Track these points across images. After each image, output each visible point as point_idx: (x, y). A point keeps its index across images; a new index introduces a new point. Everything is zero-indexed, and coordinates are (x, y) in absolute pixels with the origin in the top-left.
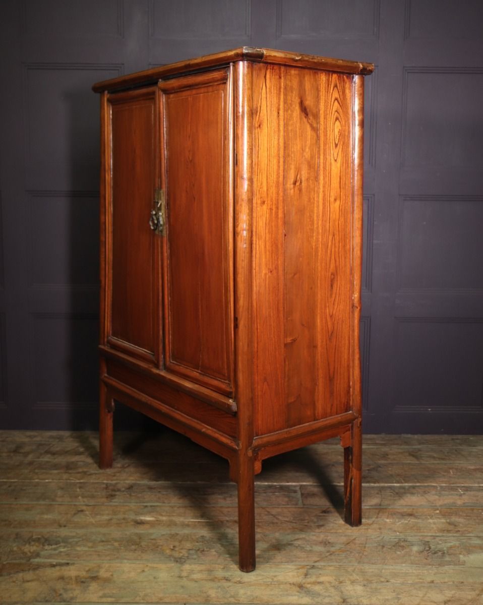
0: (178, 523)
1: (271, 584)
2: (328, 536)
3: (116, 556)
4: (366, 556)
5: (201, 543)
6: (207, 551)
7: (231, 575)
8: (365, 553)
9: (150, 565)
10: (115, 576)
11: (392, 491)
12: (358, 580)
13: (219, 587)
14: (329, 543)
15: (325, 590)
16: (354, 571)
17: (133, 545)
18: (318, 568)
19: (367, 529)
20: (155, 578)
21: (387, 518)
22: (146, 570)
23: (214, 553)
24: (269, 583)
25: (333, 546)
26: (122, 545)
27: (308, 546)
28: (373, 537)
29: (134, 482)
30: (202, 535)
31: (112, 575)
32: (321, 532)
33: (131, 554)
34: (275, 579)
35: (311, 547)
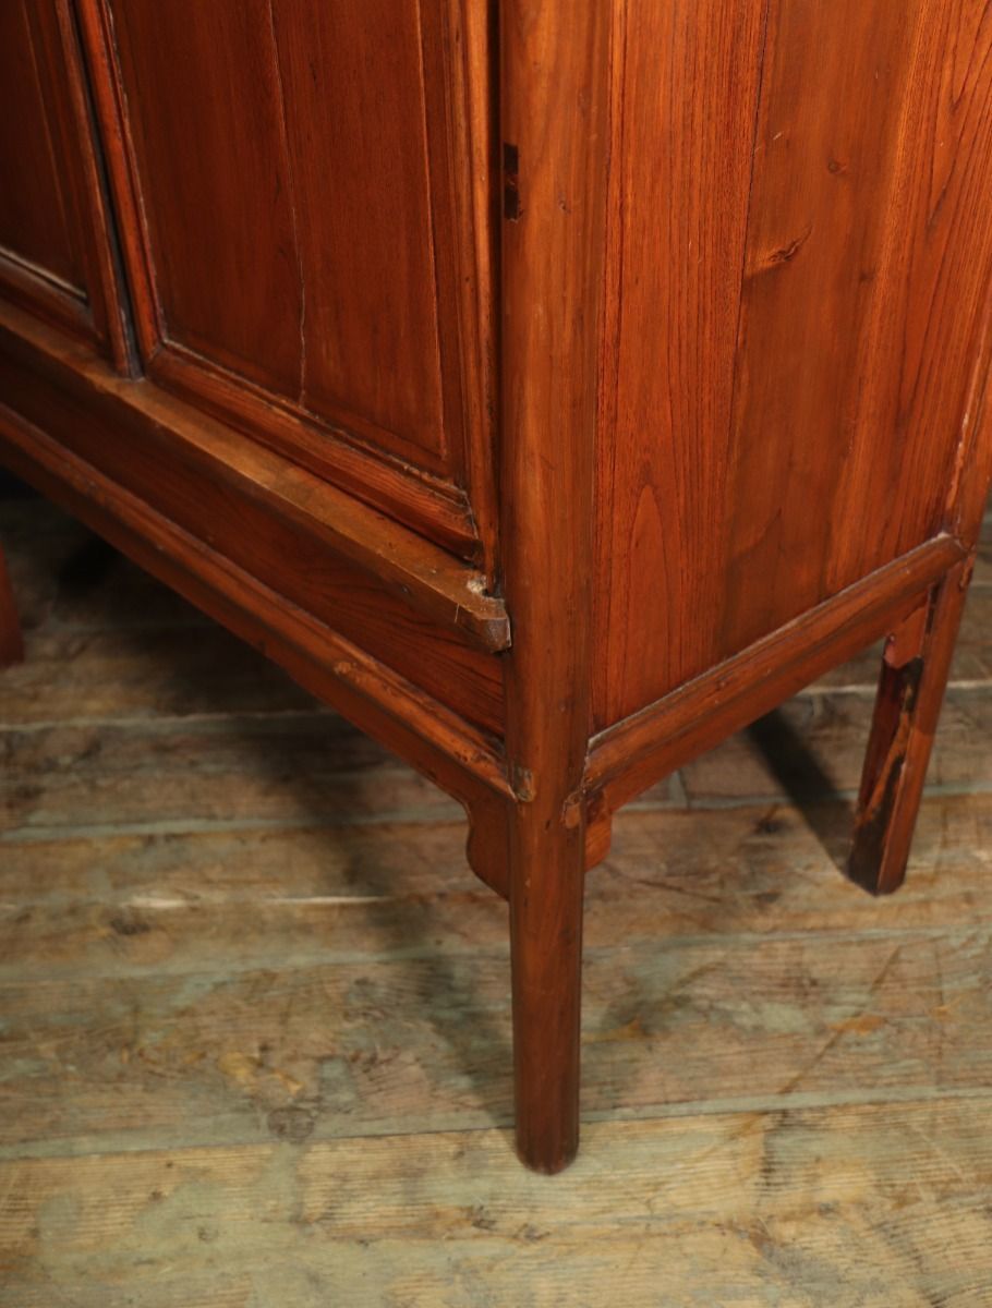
0: (269, 916)
1: (648, 1235)
2: (802, 949)
3: (48, 1119)
4: (954, 1041)
5: (361, 1021)
6: (388, 1061)
7: (493, 1197)
8: (951, 1029)
9: (180, 1159)
10: (48, 1235)
11: (959, 715)
12: (958, 1181)
13: (456, 1267)
14: (814, 983)
15: (852, 1254)
16: (932, 1128)
17: (110, 1047)
18: (802, 1124)
19: (926, 903)
20: (202, 1235)
21: (980, 845)
22: (166, 1190)
23: (415, 1070)
24: (639, 1230)
25: (829, 1002)
26: (70, 1055)
27: (745, 1006)
28: (954, 942)
29: (101, 721)
30: (359, 976)
31: (35, 1233)
32: (775, 929)
33: (105, 1099)
34: (660, 1205)
35: (757, 1011)
